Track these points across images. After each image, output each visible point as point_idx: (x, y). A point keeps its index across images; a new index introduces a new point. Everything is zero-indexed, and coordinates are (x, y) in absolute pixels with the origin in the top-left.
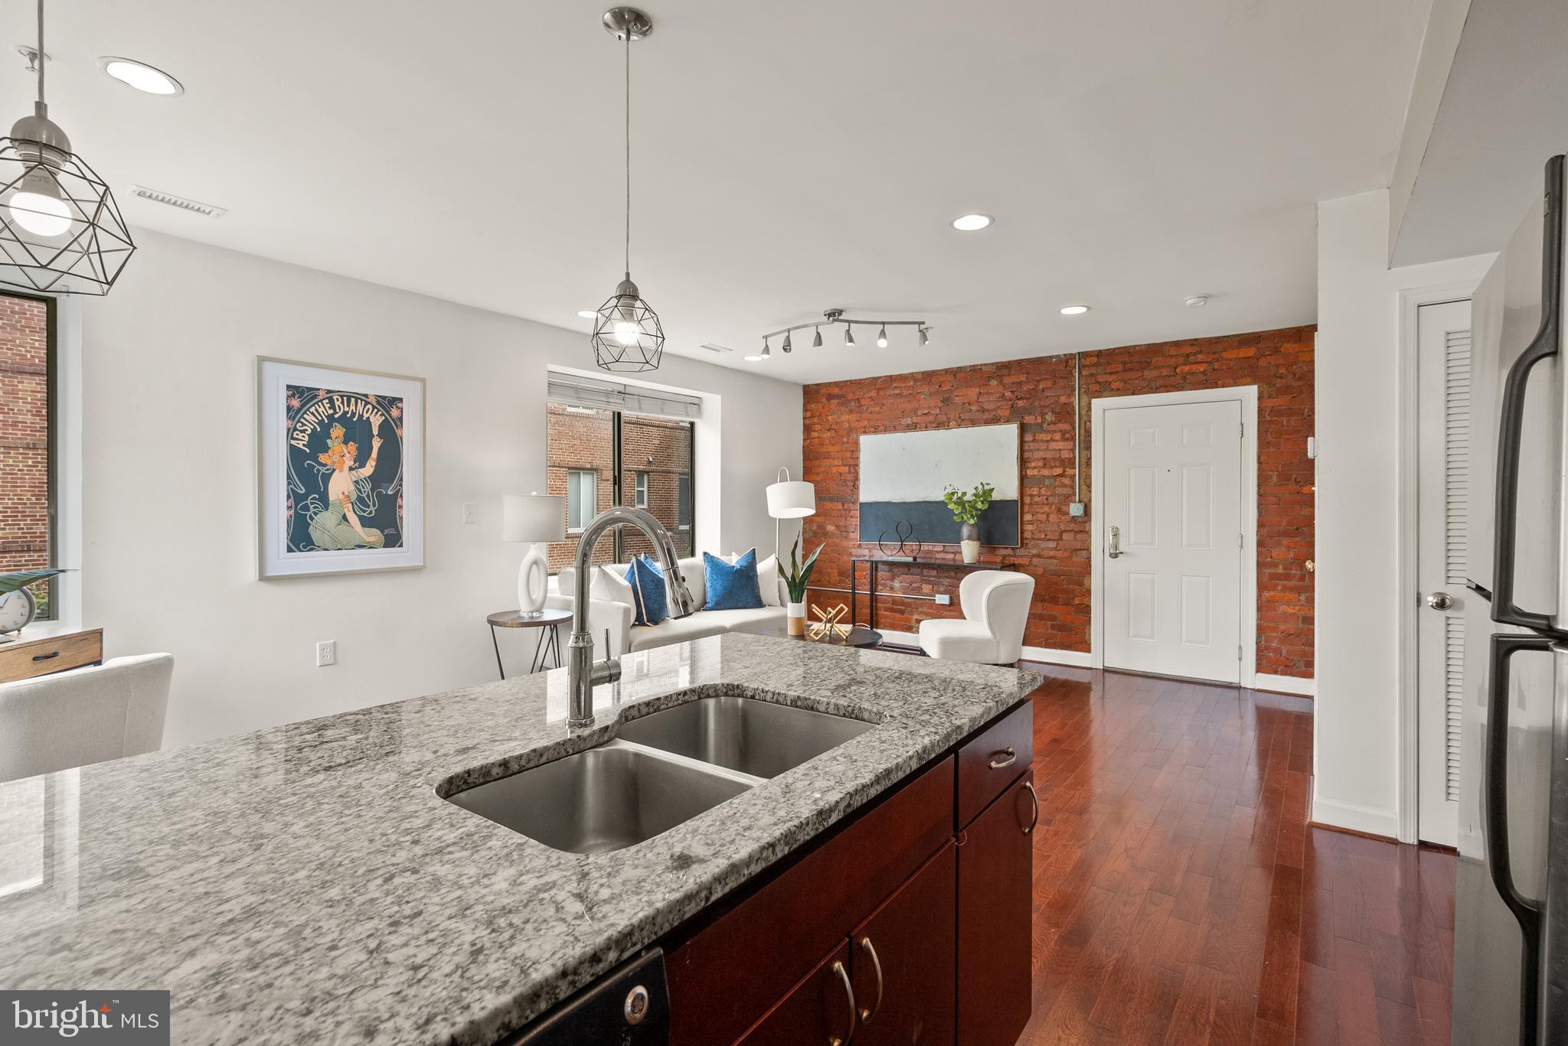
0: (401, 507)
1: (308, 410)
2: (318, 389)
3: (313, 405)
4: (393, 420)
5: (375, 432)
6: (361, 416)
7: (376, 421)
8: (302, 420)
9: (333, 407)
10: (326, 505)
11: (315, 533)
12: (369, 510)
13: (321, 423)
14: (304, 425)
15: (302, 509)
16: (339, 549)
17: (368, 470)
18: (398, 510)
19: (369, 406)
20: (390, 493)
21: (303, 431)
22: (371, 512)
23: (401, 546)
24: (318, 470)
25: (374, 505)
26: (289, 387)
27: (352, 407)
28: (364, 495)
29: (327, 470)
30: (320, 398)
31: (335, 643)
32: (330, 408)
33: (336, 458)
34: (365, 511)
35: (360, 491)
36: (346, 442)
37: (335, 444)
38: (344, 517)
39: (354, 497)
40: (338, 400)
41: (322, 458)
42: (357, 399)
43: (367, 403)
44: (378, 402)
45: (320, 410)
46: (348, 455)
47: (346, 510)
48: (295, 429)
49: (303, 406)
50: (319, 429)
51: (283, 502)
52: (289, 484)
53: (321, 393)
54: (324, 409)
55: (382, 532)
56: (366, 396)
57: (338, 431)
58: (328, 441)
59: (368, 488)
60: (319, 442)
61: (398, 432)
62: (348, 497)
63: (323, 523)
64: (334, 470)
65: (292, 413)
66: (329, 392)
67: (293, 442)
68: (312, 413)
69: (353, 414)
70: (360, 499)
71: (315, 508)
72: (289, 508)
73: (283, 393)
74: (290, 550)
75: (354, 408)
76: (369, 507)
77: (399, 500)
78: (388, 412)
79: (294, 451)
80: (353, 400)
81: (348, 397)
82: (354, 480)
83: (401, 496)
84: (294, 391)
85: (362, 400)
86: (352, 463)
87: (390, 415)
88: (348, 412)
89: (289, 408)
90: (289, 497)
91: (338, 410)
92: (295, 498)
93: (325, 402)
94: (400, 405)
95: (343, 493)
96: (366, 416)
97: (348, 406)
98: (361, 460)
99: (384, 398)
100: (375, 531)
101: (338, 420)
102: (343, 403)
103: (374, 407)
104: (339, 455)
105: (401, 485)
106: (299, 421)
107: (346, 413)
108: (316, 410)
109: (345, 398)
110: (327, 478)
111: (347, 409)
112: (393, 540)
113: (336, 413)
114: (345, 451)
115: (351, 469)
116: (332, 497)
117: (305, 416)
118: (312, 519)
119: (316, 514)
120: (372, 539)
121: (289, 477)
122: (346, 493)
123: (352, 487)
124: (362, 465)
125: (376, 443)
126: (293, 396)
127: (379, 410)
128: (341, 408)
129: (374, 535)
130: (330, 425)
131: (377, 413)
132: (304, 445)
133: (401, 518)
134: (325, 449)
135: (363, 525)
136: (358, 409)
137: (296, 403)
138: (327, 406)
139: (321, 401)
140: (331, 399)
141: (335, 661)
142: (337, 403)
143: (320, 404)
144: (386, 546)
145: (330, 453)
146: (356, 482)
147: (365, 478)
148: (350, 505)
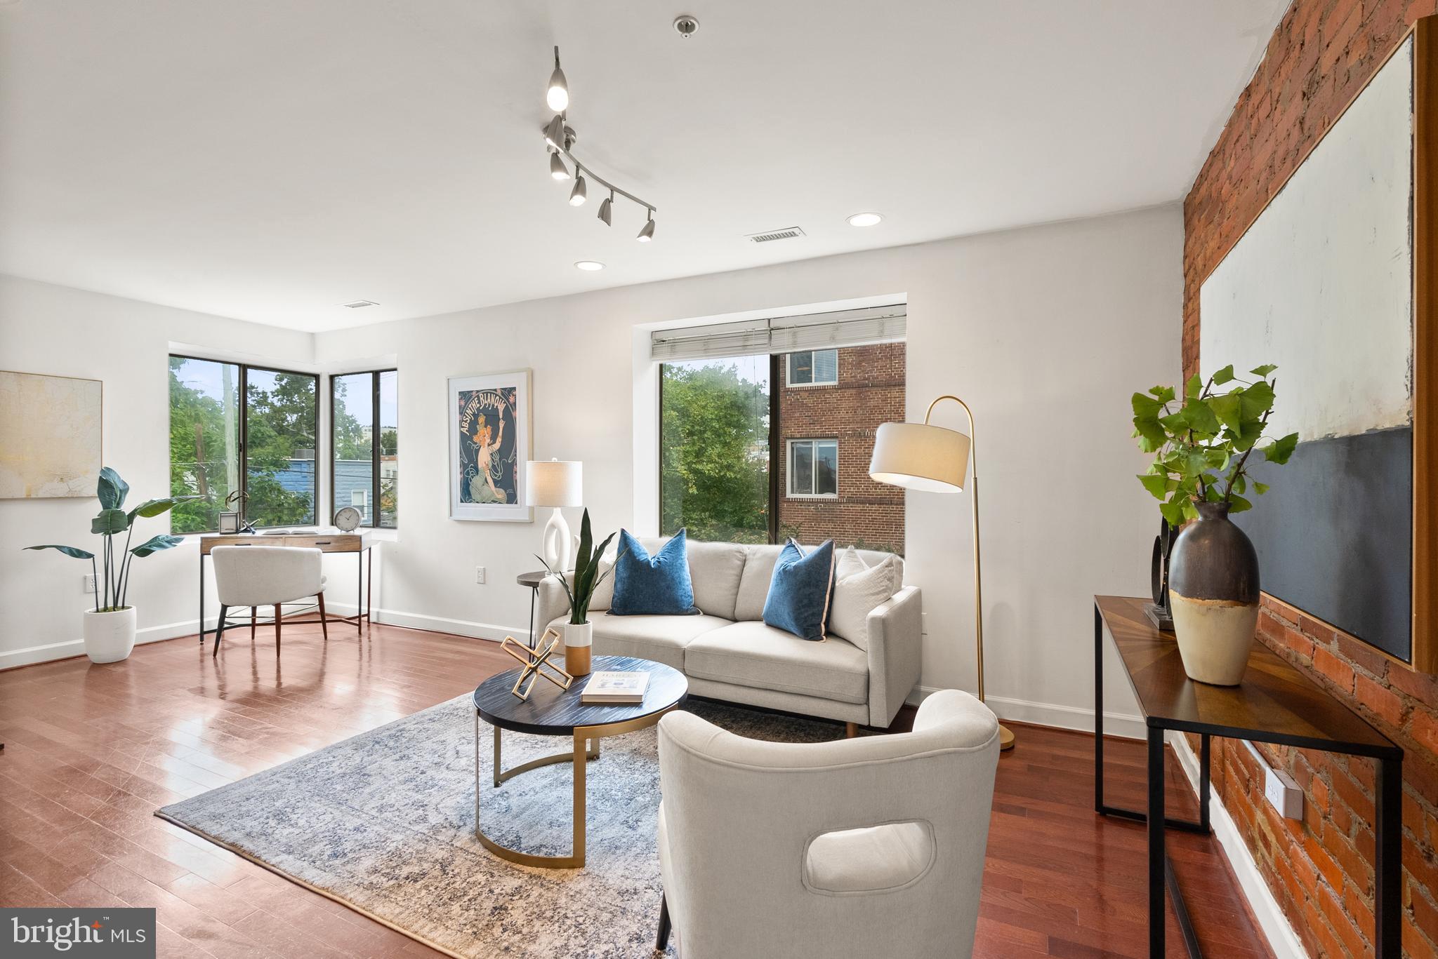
0: (516, 472)
1: (468, 406)
2: (472, 391)
3: (470, 403)
4: (511, 405)
5: (501, 416)
6: (493, 405)
7: (501, 407)
8: (466, 414)
9: (479, 403)
10: (477, 473)
11: (473, 492)
14: (467, 417)
16: (484, 503)
17: (497, 446)
18: (513, 475)
19: (498, 397)
20: (510, 462)
21: (466, 421)
23: (516, 503)
26: (460, 393)
27: (489, 400)
30: (474, 397)
31: (484, 568)
33: (481, 438)
34: (496, 476)
35: (493, 460)
36: (486, 426)
37: (481, 428)
38: (486, 480)
39: (490, 466)
40: (481, 396)
41: (475, 438)
42: (491, 393)
43: (496, 395)
44: (502, 394)
45: (473, 406)
46: (487, 435)
47: (487, 475)
48: (463, 421)
49: (466, 404)
51: (459, 470)
52: (461, 457)
53: (474, 393)
54: (475, 404)
55: (506, 491)
56: (495, 390)
57: (482, 419)
58: (478, 426)
61: (513, 414)
62: (487, 465)
63: (476, 481)
64: (480, 447)
65: (462, 411)
66: (478, 391)
67: (462, 429)
68: (470, 408)
69: (489, 405)
72: (461, 473)
73: (457, 397)
74: (462, 501)
77: (515, 467)
78: (507, 400)
79: (462, 433)
80: (489, 394)
82: (491, 452)
83: (516, 464)
84: (462, 395)
85: (494, 394)
86: (489, 440)
87: (509, 402)
89: (460, 407)
90: (461, 466)
91: (481, 404)
92: (464, 466)
94: (514, 393)
95: (485, 463)
96: (496, 404)
97: (487, 399)
98: (494, 439)
99: (505, 389)
100: (502, 491)
101: (481, 411)
102: (484, 398)
103: (500, 398)
104: (484, 433)
105: (516, 455)
106: (464, 415)
107: (486, 404)
109: (485, 394)
110: (477, 451)
111: (486, 402)
113: (481, 406)
114: (486, 432)
115: (489, 445)
116: (480, 465)
117: (467, 411)
118: (471, 481)
119: (473, 477)
120: (500, 497)
121: (460, 454)
122: (487, 463)
123: (490, 459)
124: (494, 442)
125: (502, 424)
126: (461, 398)
127: (503, 399)
128: (484, 402)
129: (500, 494)
130: (478, 415)
131: (501, 402)
133: (516, 481)
134: (476, 432)
135: (496, 486)
136: (492, 400)
137: (463, 403)
138: (477, 402)
139: (474, 399)
140: (478, 397)
141: (485, 581)
142: (481, 399)
143: (473, 401)
144: (507, 503)
145: (478, 435)
146: (492, 454)
147: (496, 452)
148: (489, 471)
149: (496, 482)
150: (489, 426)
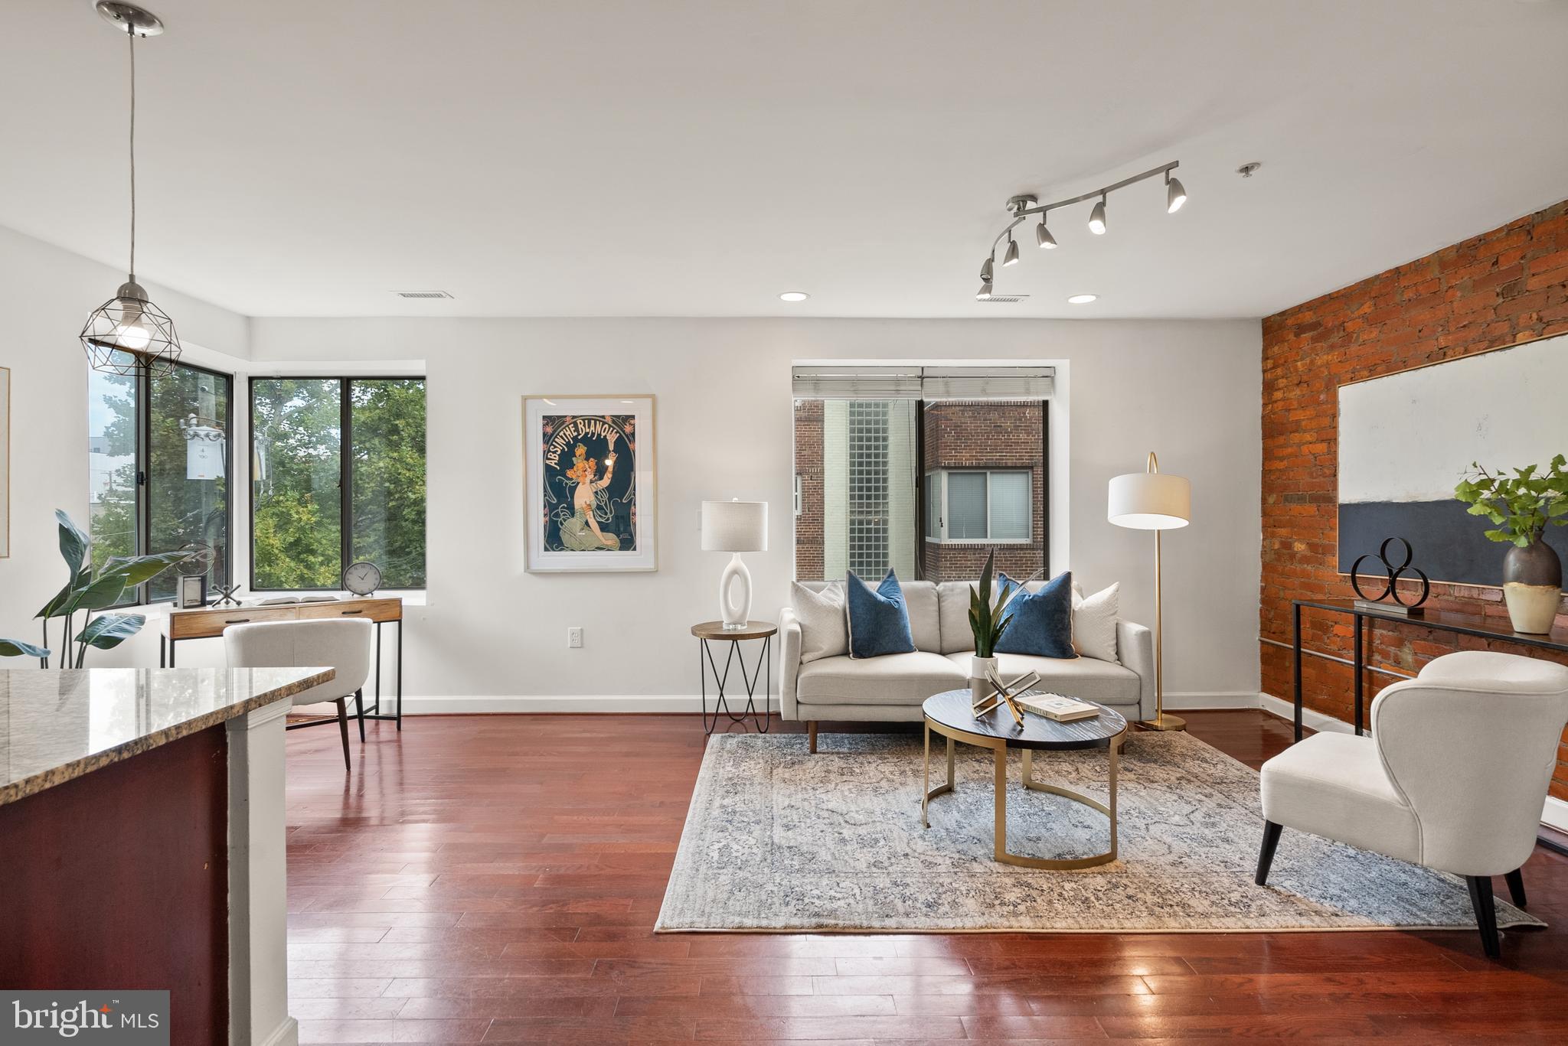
0: (634, 514)
1: (558, 435)
2: (566, 416)
3: (562, 430)
4: (627, 436)
5: (611, 448)
6: (599, 435)
7: (612, 439)
8: (554, 443)
9: (577, 430)
10: (573, 515)
11: (565, 537)
13: (568, 444)
14: (555, 447)
15: (555, 516)
16: (583, 550)
17: (606, 482)
18: (631, 517)
19: (606, 426)
20: (624, 501)
21: (555, 452)
22: (608, 519)
23: (635, 549)
24: (566, 484)
25: (611, 513)
26: (544, 417)
27: (592, 428)
28: (603, 504)
30: (567, 423)
31: (582, 630)
32: (574, 431)
33: (580, 473)
35: (598, 499)
36: (587, 459)
37: (579, 461)
38: (587, 523)
39: (594, 507)
40: (581, 423)
41: (569, 473)
42: (595, 420)
43: (604, 423)
44: (614, 422)
45: (567, 434)
46: (589, 470)
47: (588, 517)
48: (549, 451)
49: (554, 431)
50: (566, 450)
51: (541, 512)
52: (545, 496)
53: (568, 419)
54: (569, 432)
55: (618, 536)
56: (603, 417)
57: (581, 450)
58: (574, 459)
59: (606, 496)
60: (567, 459)
61: (631, 446)
62: (589, 505)
63: (572, 527)
64: (578, 483)
65: (548, 439)
66: (574, 417)
67: (548, 462)
68: (561, 437)
69: (593, 434)
70: (599, 507)
71: (564, 515)
72: (545, 515)
73: (541, 422)
74: (546, 549)
75: (593, 429)
76: (606, 514)
77: (633, 508)
78: (622, 430)
79: (548, 468)
80: (593, 422)
81: (588, 420)
82: (595, 490)
83: (635, 504)
84: (549, 420)
85: (600, 421)
86: (592, 476)
87: (624, 432)
88: (588, 433)
89: (545, 435)
90: (545, 507)
91: (581, 433)
92: (550, 508)
93: (570, 426)
94: (632, 422)
95: (586, 502)
96: (603, 434)
97: (589, 427)
99: (618, 417)
100: (611, 535)
101: (581, 441)
102: (584, 425)
103: (610, 426)
104: (582, 470)
105: (634, 495)
106: (552, 444)
108: (564, 434)
109: (586, 421)
110: (573, 490)
111: (588, 430)
112: (628, 543)
114: (587, 466)
115: (592, 482)
116: (577, 505)
117: (556, 439)
118: (562, 524)
119: (565, 520)
120: (609, 543)
121: (545, 491)
122: (588, 503)
123: (593, 498)
124: (601, 478)
125: (612, 457)
126: (547, 424)
127: (614, 429)
128: (583, 429)
129: (611, 539)
130: (574, 446)
131: (612, 431)
132: (555, 464)
133: (635, 524)
134: (572, 466)
135: (602, 530)
136: (597, 429)
137: (549, 430)
138: (573, 429)
139: (568, 426)
140: (576, 425)
141: (582, 644)
142: (580, 426)
143: (567, 428)
144: (620, 550)
145: (575, 468)
146: (596, 493)
147: (603, 489)
148: (591, 512)
149: (603, 526)
150: (592, 459)
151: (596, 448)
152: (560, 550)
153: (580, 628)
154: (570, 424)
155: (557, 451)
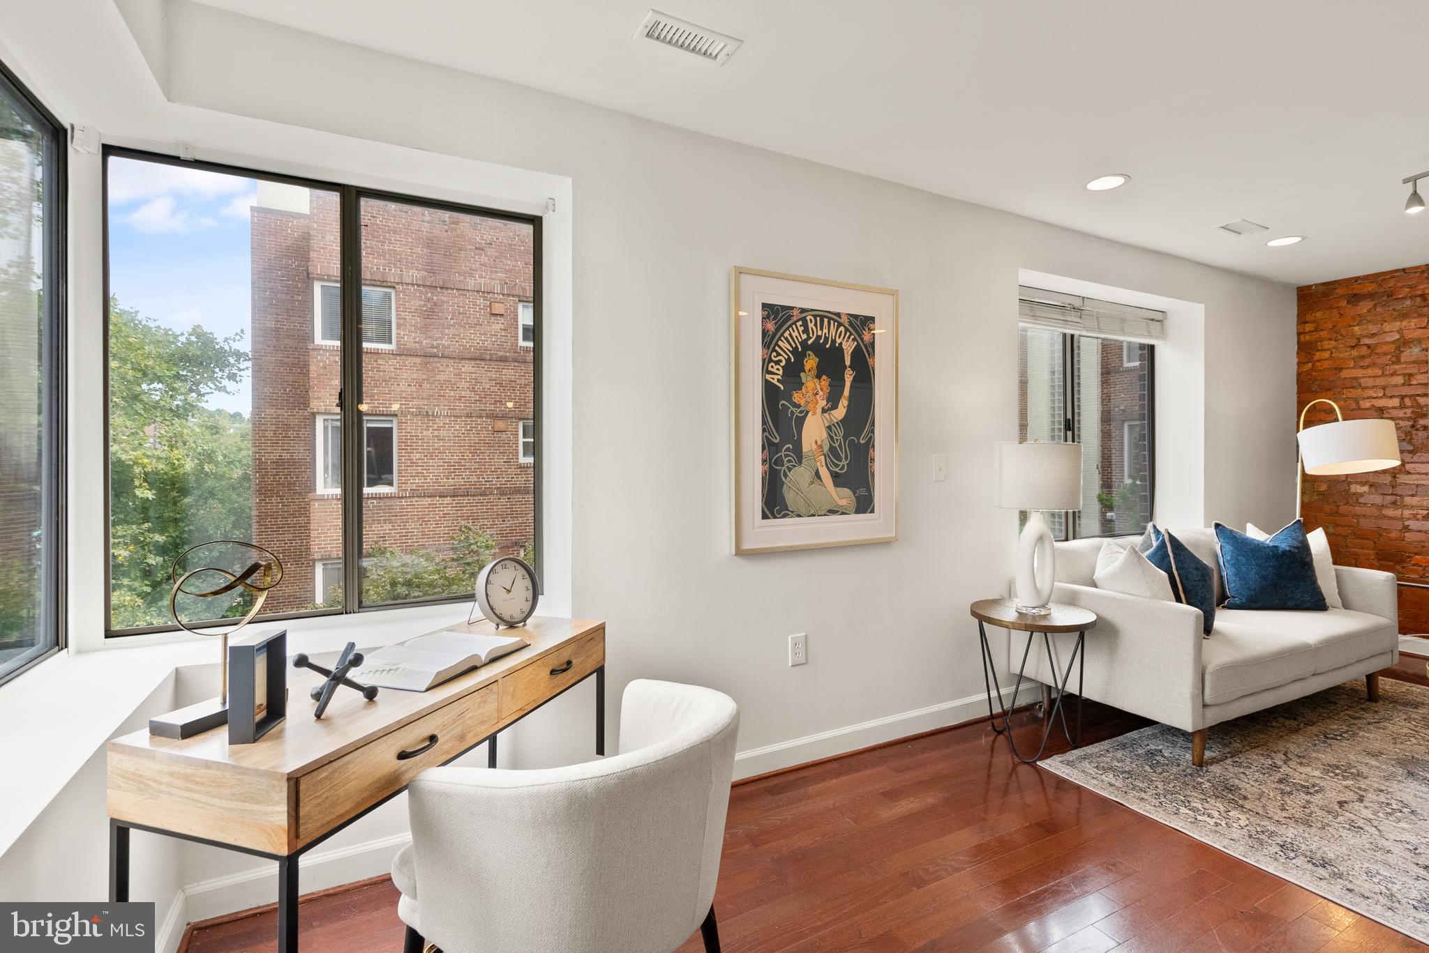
0: (873, 460)
1: (782, 335)
2: (792, 308)
3: (788, 329)
4: (865, 345)
5: (848, 361)
6: (834, 341)
7: (848, 347)
8: (777, 348)
9: (806, 331)
10: (800, 458)
11: (790, 496)
12: (841, 464)
13: (795, 351)
14: (779, 354)
15: (776, 463)
16: (813, 515)
17: (840, 413)
18: (869, 464)
19: (842, 329)
20: (862, 442)
21: (778, 363)
22: (843, 468)
23: (872, 511)
24: (792, 413)
25: (846, 459)
26: (765, 306)
27: (825, 331)
28: (837, 445)
29: (801, 412)
30: (795, 319)
31: (806, 635)
32: (803, 332)
33: (809, 396)
34: (837, 466)
35: (831, 438)
36: (819, 377)
37: (809, 378)
38: (817, 474)
39: (826, 448)
40: (811, 322)
41: (796, 396)
42: (830, 319)
43: (840, 325)
44: (851, 323)
45: (794, 335)
46: (820, 393)
47: (819, 464)
48: (770, 360)
49: (777, 330)
50: (793, 360)
51: (759, 456)
52: (764, 430)
53: (795, 312)
54: (797, 333)
55: (854, 493)
56: (838, 315)
57: (811, 362)
58: (802, 375)
59: (840, 434)
61: (870, 361)
62: (821, 447)
63: (797, 479)
64: (807, 412)
65: (769, 341)
66: (803, 310)
67: (768, 377)
68: (787, 339)
69: (826, 339)
70: (832, 449)
71: (789, 461)
72: (764, 461)
73: (759, 314)
74: (765, 517)
75: (827, 331)
76: (840, 459)
77: (871, 451)
78: (860, 336)
79: (768, 387)
80: (826, 320)
81: (821, 317)
82: (827, 424)
83: (873, 446)
84: (771, 311)
85: (834, 320)
86: (825, 402)
87: (862, 339)
88: (821, 337)
89: (764, 333)
90: (763, 448)
91: (811, 335)
92: (769, 446)
93: (798, 324)
94: (871, 326)
95: (816, 443)
97: (822, 329)
98: (833, 401)
99: (856, 317)
100: (846, 492)
101: (811, 348)
102: (816, 325)
103: (846, 330)
104: (813, 390)
105: (873, 432)
106: (774, 350)
107: (819, 337)
108: (790, 335)
109: (818, 319)
110: (801, 422)
111: (820, 333)
112: (865, 504)
113: (809, 338)
114: (818, 387)
115: (824, 411)
116: (806, 448)
117: (780, 343)
118: (786, 476)
119: (790, 469)
120: (843, 502)
121: (764, 423)
122: (819, 442)
123: (825, 435)
124: (835, 407)
125: (849, 377)
126: (768, 317)
127: (851, 334)
128: (816, 332)
129: (844, 497)
130: (803, 354)
131: (849, 338)
132: (778, 380)
133: (873, 474)
134: (799, 385)
135: (836, 485)
136: (831, 332)
137: (771, 326)
138: (801, 329)
139: (795, 323)
140: (804, 320)
141: (807, 659)
142: (811, 325)
143: (794, 326)
144: (857, 512)
145: (803, 390)
146: (829, 428)
147: (837, 423)
148: (822, 458)
149: (835, 476)
150: (824, 377)
151: (830, 361)
152: (784, 517)
153: (804, 634)
154: (798, 321)
155: (781, 361)
